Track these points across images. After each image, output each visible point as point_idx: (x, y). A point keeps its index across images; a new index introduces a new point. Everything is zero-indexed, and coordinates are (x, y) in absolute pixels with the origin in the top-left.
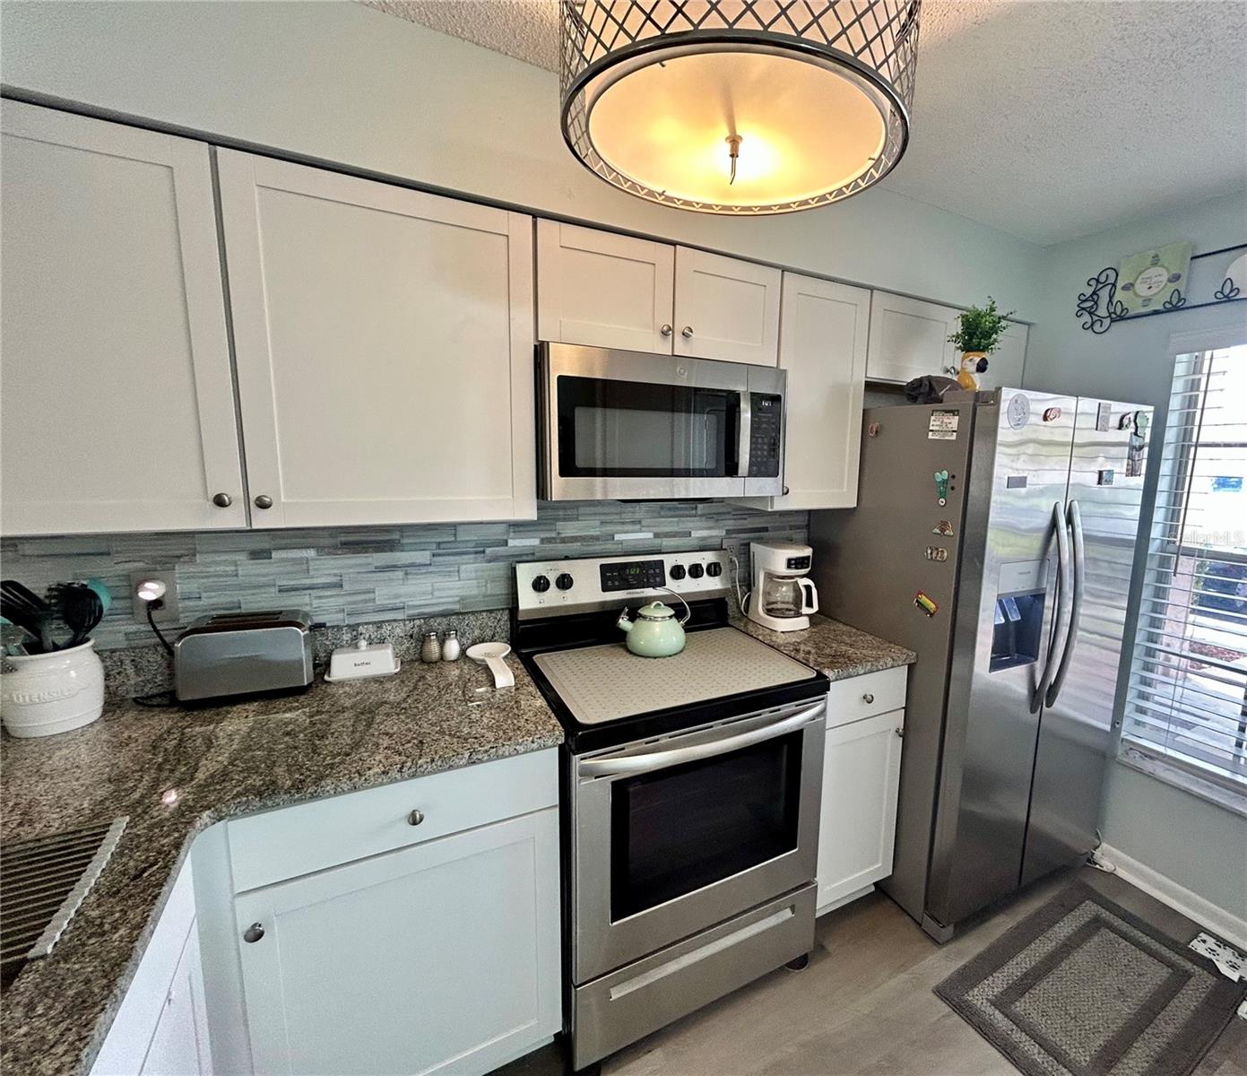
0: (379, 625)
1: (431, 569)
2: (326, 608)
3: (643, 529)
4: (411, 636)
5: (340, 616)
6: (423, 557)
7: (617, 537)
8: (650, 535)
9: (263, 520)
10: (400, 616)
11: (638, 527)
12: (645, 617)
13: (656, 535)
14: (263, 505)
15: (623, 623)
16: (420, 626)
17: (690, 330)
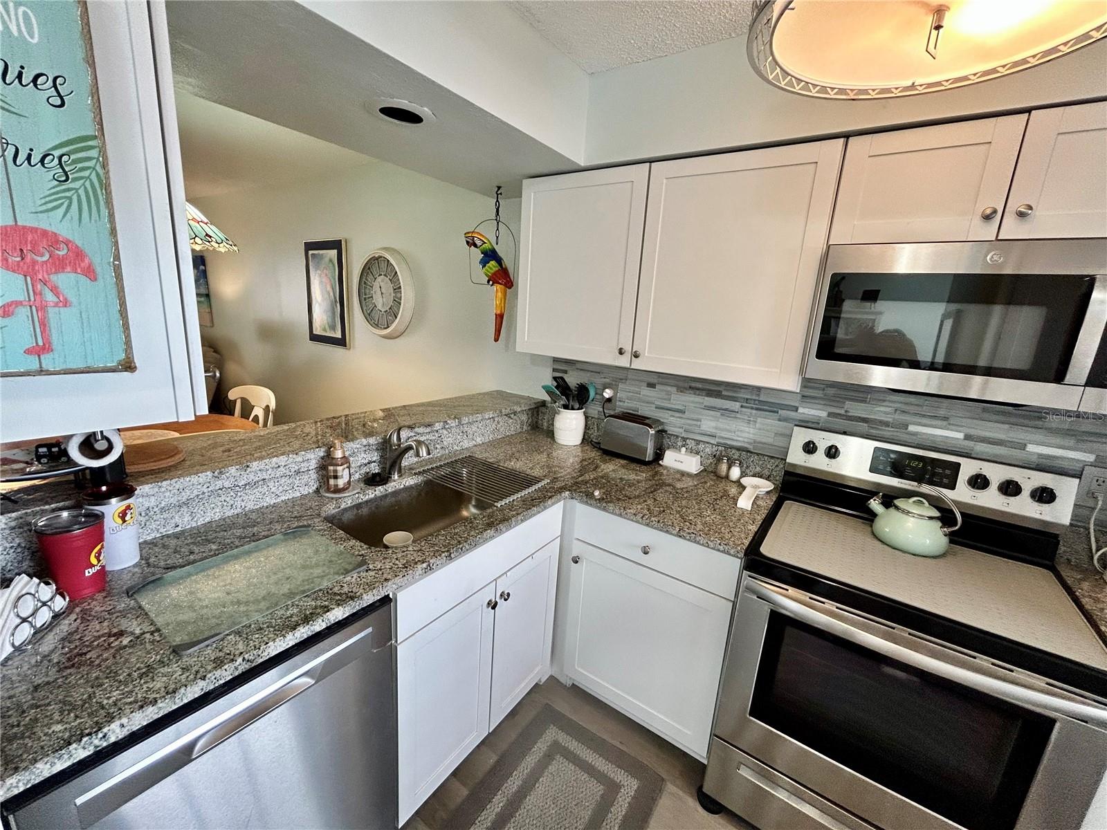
0: (698, 442)
1: (738, 415)
2: (674, 424)
3: (951, 427)
4: (715, 456)
5: (681, 430)
6: (736, 406)
7: (912, 428)
8: (961, 436)
9: (637, 364)
10: (712, 441)
11: (945, 423)
12: (897, 508)
13: (968, 437)
14: (636, 356)
15: (875, 504)
16: (721, 451)
17: (1030, 208)
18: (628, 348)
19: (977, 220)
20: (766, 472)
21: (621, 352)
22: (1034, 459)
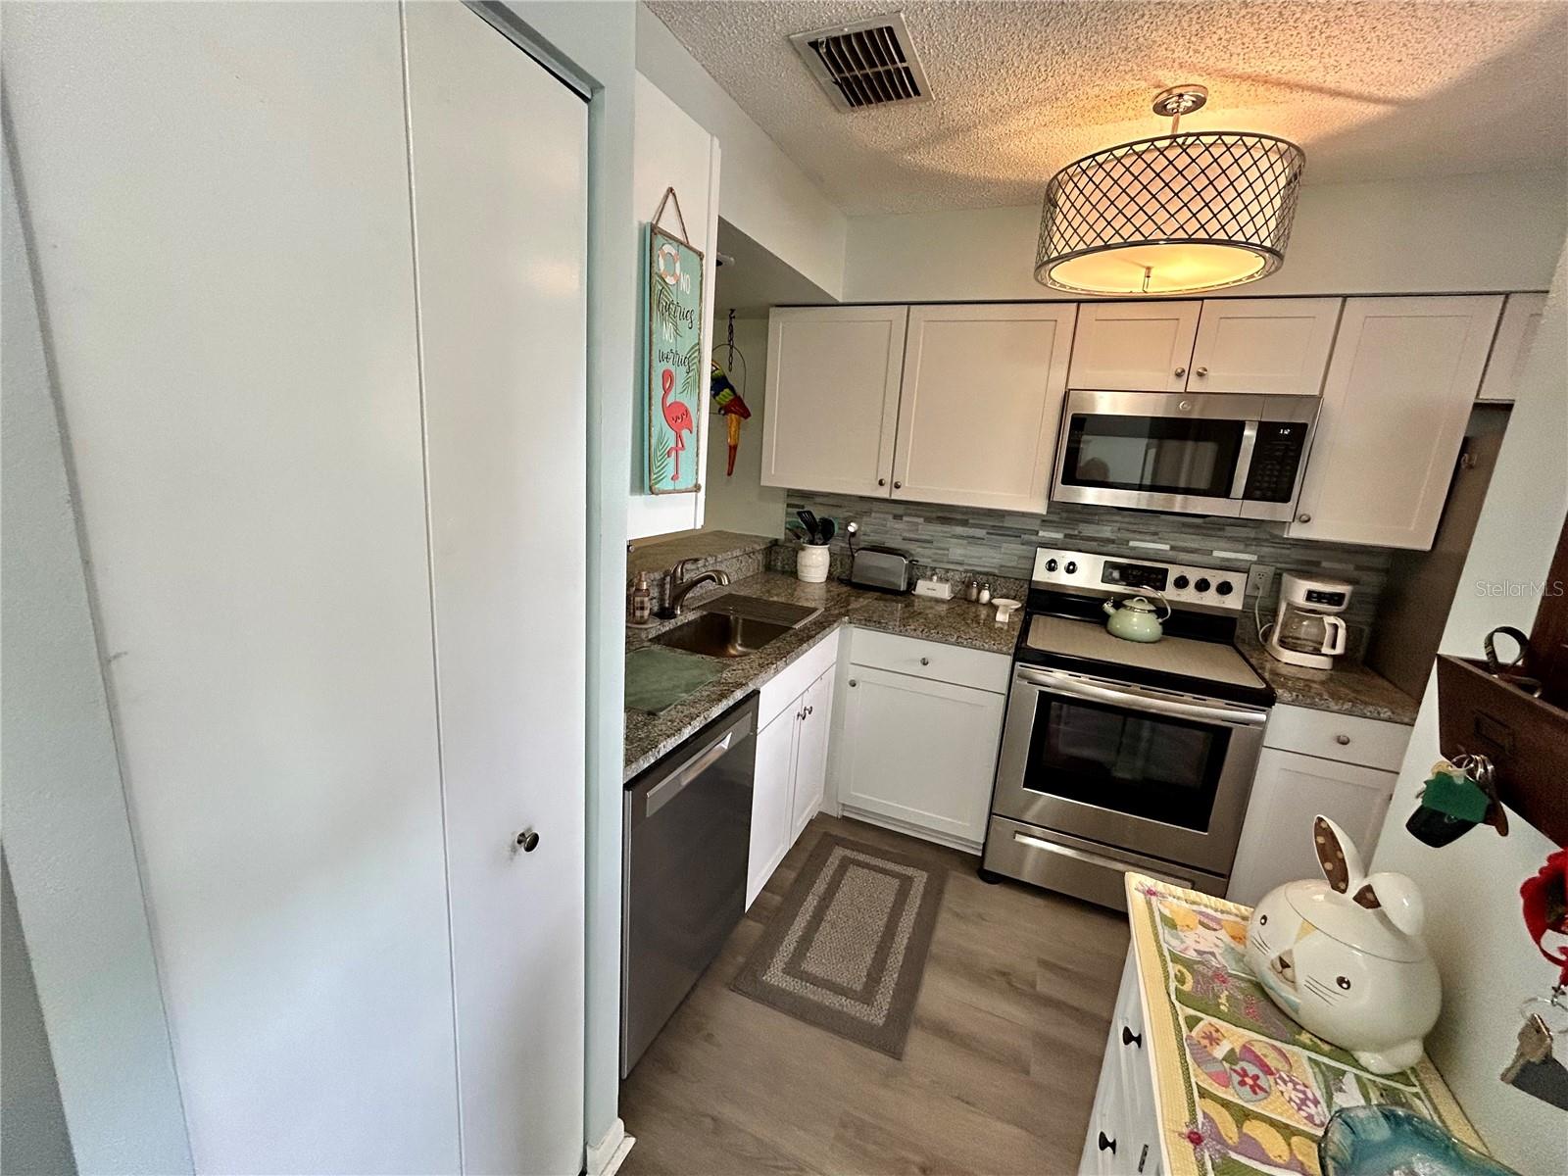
0: (947, 571)
1: (984, 542)
2: (924, 555)
3: (1162, 541)
4: (964, 582)
5: (929, 560)
6: (980, 533)
7: (1131, 544)
8: (1167, 547)
9: (897, 495)
10: (961, 568)
11: (1158, 538)
12: (1125, 608)
13: (1173, 548)
14: (897, 486)
15: (1108, 607)
16: (970, 577)
17: (1206, 370)
18: (887, 480)
19: (1172, 377)
20: (1013, 593)
21: (881, 483)
22: (1218, 562)
